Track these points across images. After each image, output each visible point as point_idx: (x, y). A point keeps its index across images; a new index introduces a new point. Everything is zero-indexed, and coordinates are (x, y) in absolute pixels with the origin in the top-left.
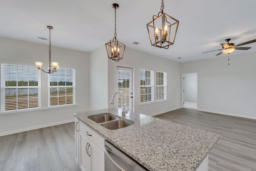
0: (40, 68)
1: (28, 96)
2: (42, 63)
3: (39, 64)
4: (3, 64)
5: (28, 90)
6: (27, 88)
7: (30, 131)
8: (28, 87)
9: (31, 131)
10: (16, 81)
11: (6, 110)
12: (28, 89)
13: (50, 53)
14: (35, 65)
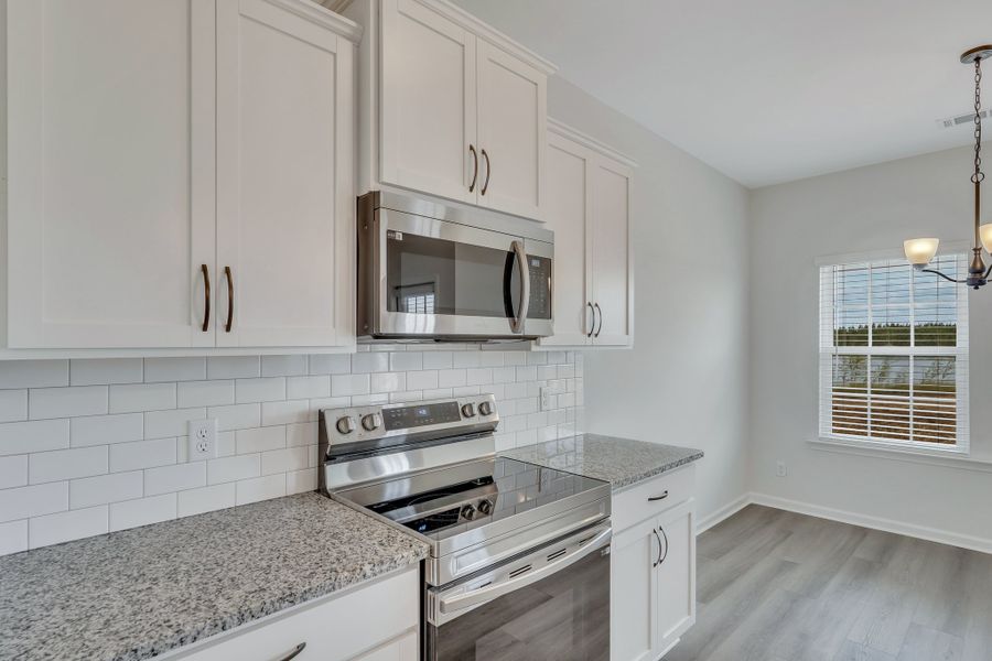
0: (924, 265)
1: (911, 388)
2: (937, 240)
3: (922, 247)
4: (827, 269)
5: (912, 363)
6: (907, 357)
7: (917, 539)
8: (912, 350)
9: (917, 542)
10: (867, 327)
11: (834, 431)
12: (911, 358)
13: (978, 183)
14: (905, 257)
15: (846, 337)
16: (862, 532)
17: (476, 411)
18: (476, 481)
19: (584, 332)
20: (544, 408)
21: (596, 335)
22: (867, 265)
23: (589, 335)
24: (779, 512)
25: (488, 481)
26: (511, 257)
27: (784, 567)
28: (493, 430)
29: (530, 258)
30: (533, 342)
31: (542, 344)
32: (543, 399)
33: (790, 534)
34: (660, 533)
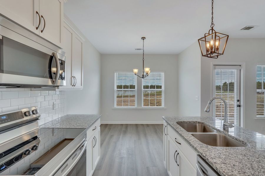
0: (136, 74)
3: (136, 71)
4: (116, 73)
8: (129, 89)
11: (117, 106)
12: (129, 91)
13: (143, 61)
14: (133, 72)
15: (119, 87)
16: (122, 125)
17: (31, 113)
18: (30, 139)
19: (71, 85)
20: (54, 109)
21: (75, 86)
22: (125, 73)
23: (73, 86)
24: (107, 125)
25: (35, 138)
26: (52, 58)
27: (112, 136)
28: (38, 119)
29: (59, 59)
30: (56, 88)
31: (59, 88)
32: (54, 106)
33: (110, 129)
34: (95, 138)
